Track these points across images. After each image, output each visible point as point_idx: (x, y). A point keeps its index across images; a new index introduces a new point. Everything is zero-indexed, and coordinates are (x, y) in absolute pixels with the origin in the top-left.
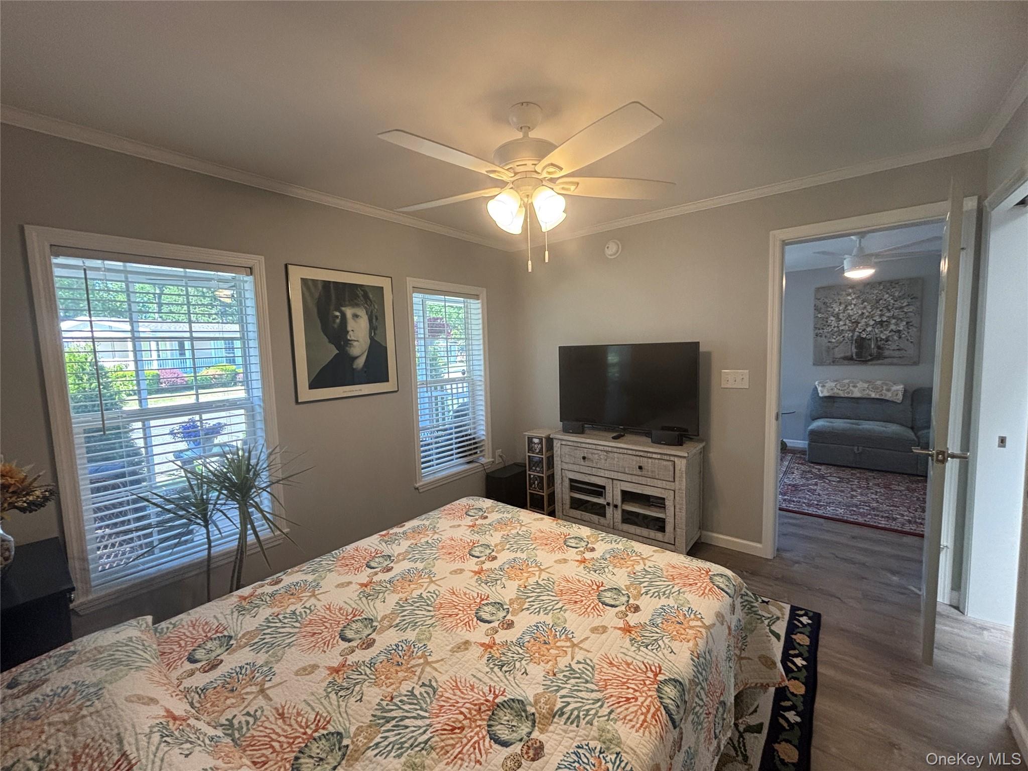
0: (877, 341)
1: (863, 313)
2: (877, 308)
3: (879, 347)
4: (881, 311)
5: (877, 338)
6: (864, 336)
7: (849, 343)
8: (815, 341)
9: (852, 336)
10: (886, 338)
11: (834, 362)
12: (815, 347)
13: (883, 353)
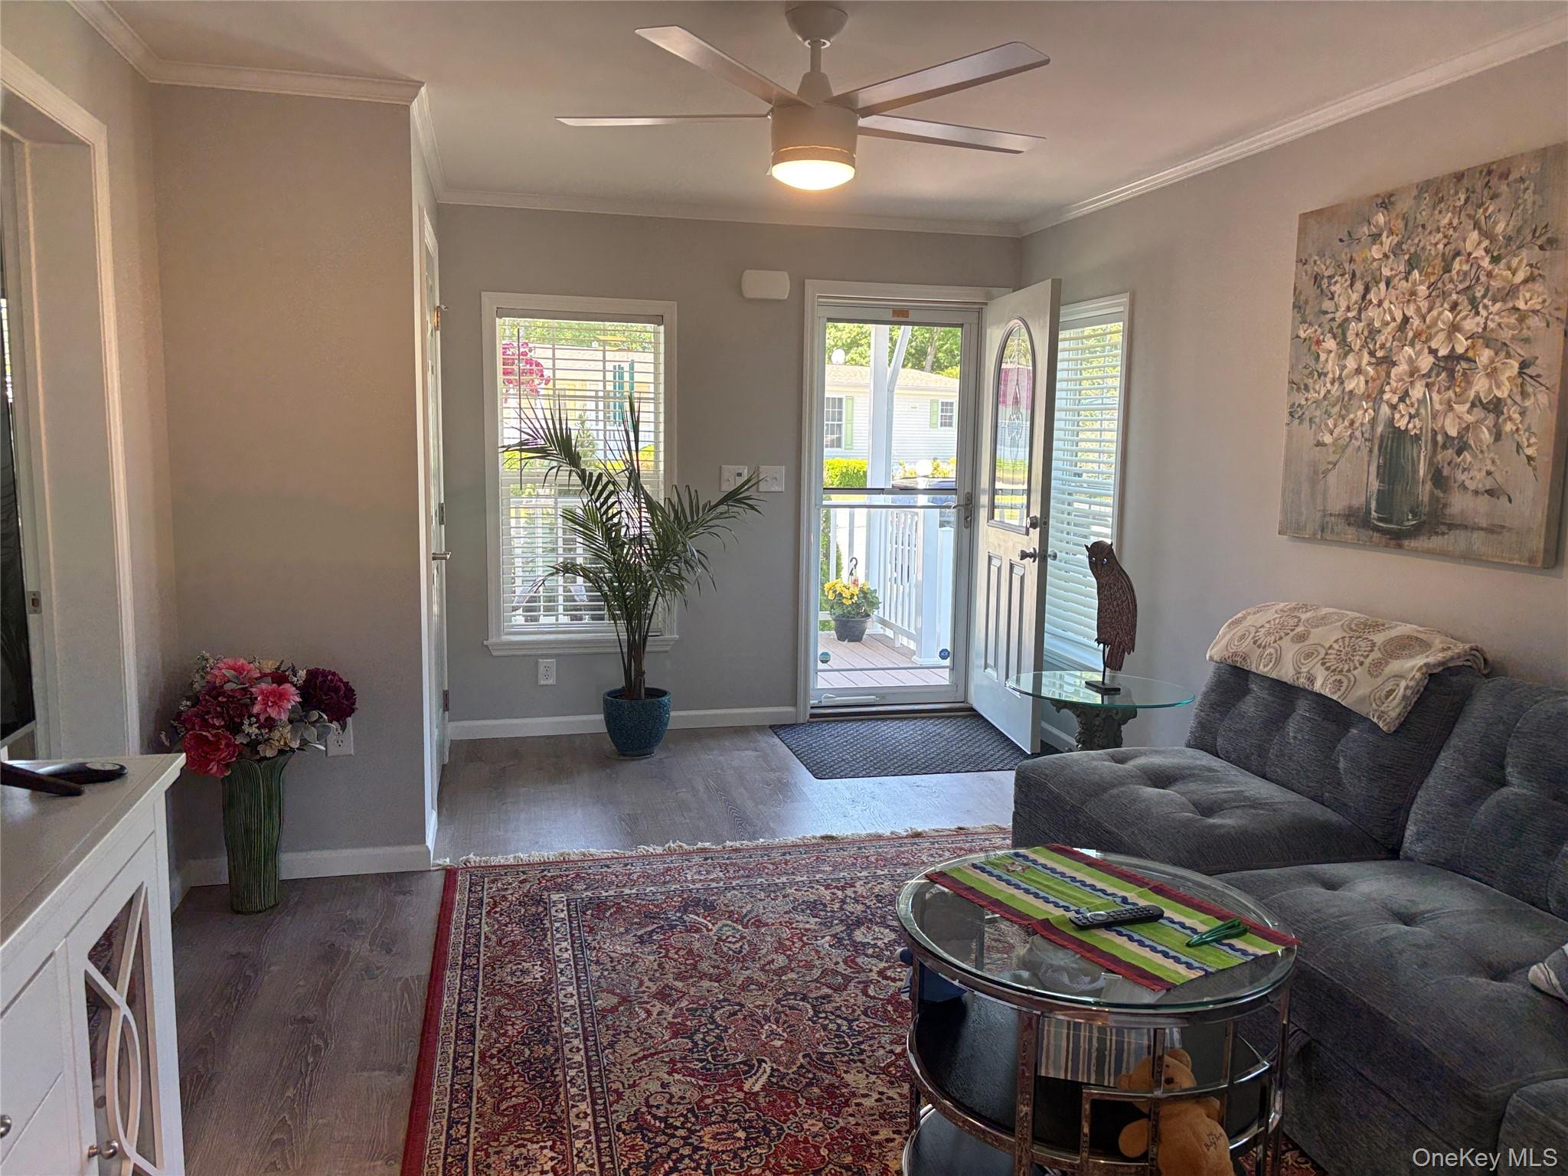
0: (1435, 442)
1: (1406, 320)
2: (1445, 295)
3: (1439, 479)
4: (1454, 307)
5: (1435, 433)
6: (1402, 424)
7: (1365, 451)
8: (1289, 440)
9: (1373, 421)
10: (1460, 436)
11: (1324, 530)
13: (1445, 505)
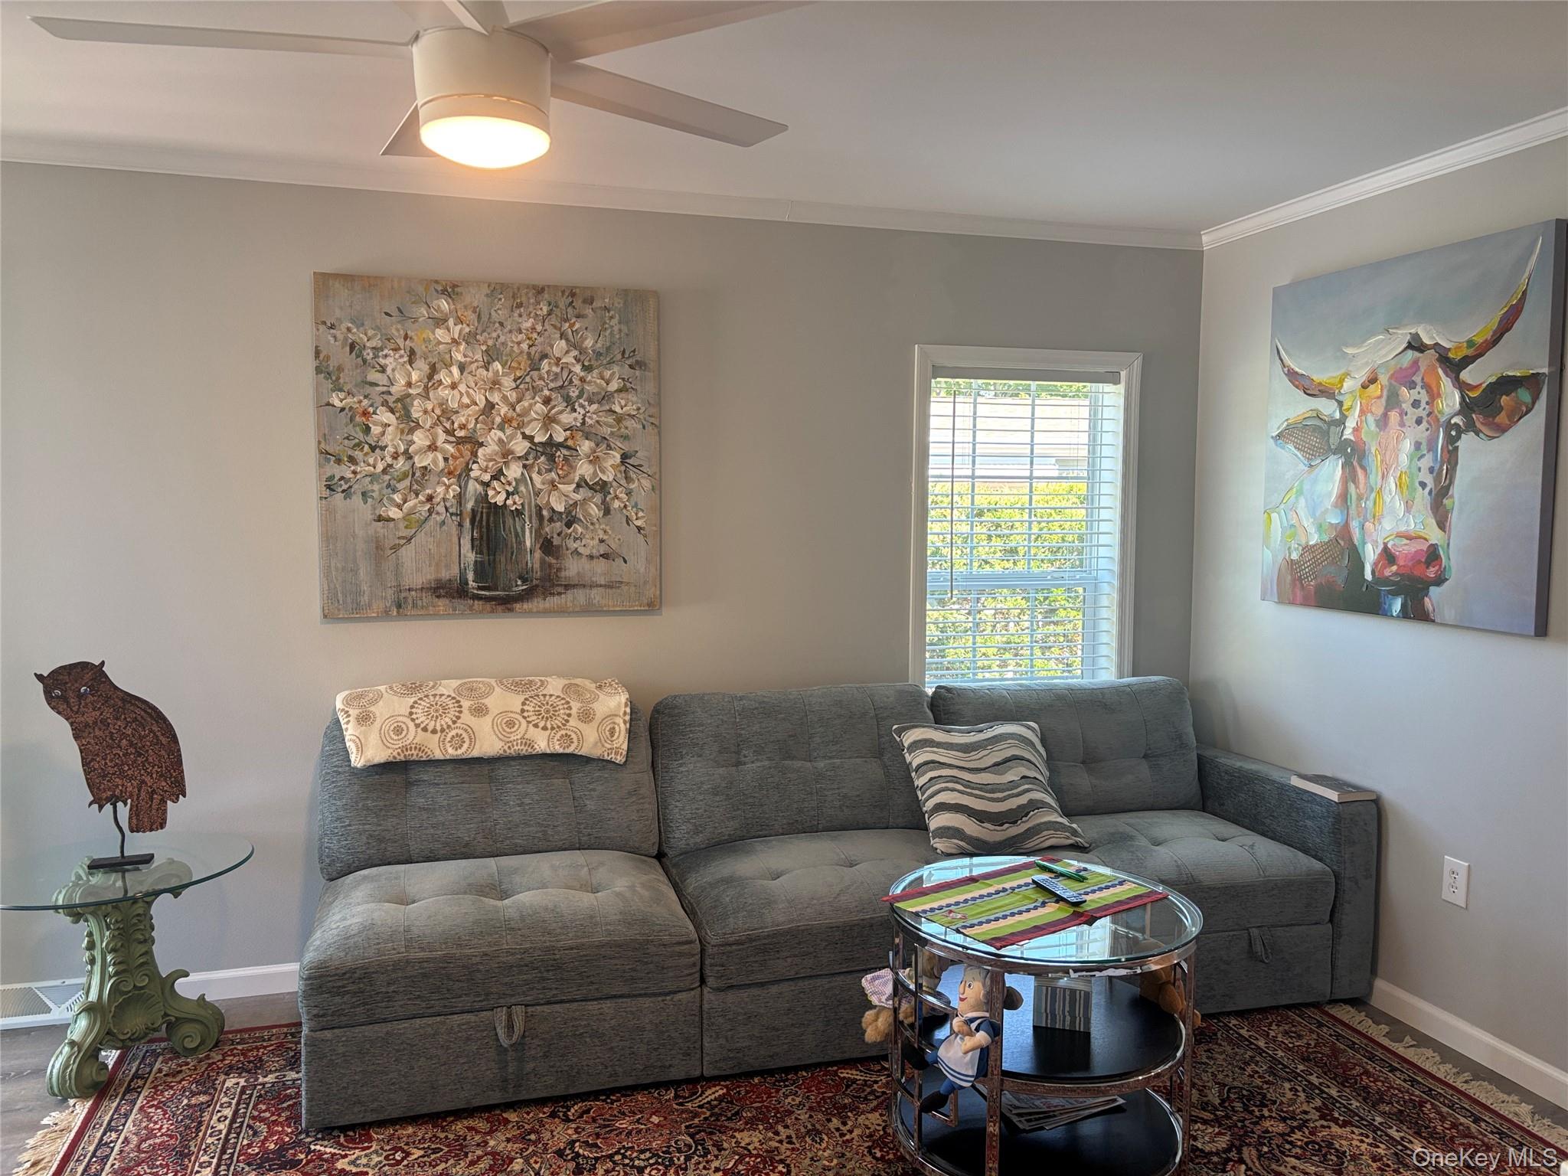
0: (541, 517)
1: (490, 406)
2: (536, 390)
3: (547, 547)
4: (547, 401)
5: (539, 509)
6: (500, 500)
7: (450, 524)
8: (328, 516)
9: (460, 498)
10: (568, 512)
11: (401, 606)
12: (329, 538)
13: (559, 570)
